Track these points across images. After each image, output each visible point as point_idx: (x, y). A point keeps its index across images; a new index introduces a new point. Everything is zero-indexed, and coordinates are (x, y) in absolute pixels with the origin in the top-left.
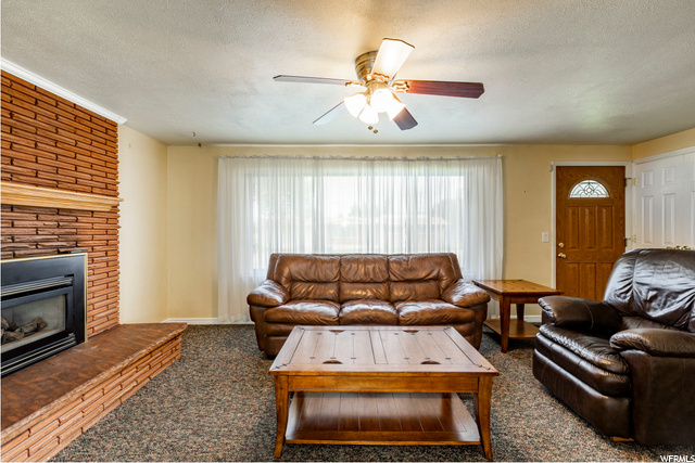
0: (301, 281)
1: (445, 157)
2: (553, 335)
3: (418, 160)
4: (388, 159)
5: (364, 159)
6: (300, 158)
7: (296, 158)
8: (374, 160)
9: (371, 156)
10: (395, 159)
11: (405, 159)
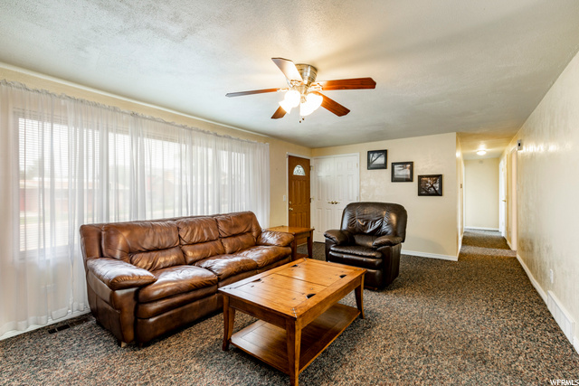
0: (140, 252)
1: (241, 138)
2: (341, 250)
3: (225, 137)
4: (203, 132)
5: (184, 127)
6: (115, 109)
7: (109, 109)
8: (191, 129)
9: (190, 126)
10: (208, 133)
11: (216, 135)
